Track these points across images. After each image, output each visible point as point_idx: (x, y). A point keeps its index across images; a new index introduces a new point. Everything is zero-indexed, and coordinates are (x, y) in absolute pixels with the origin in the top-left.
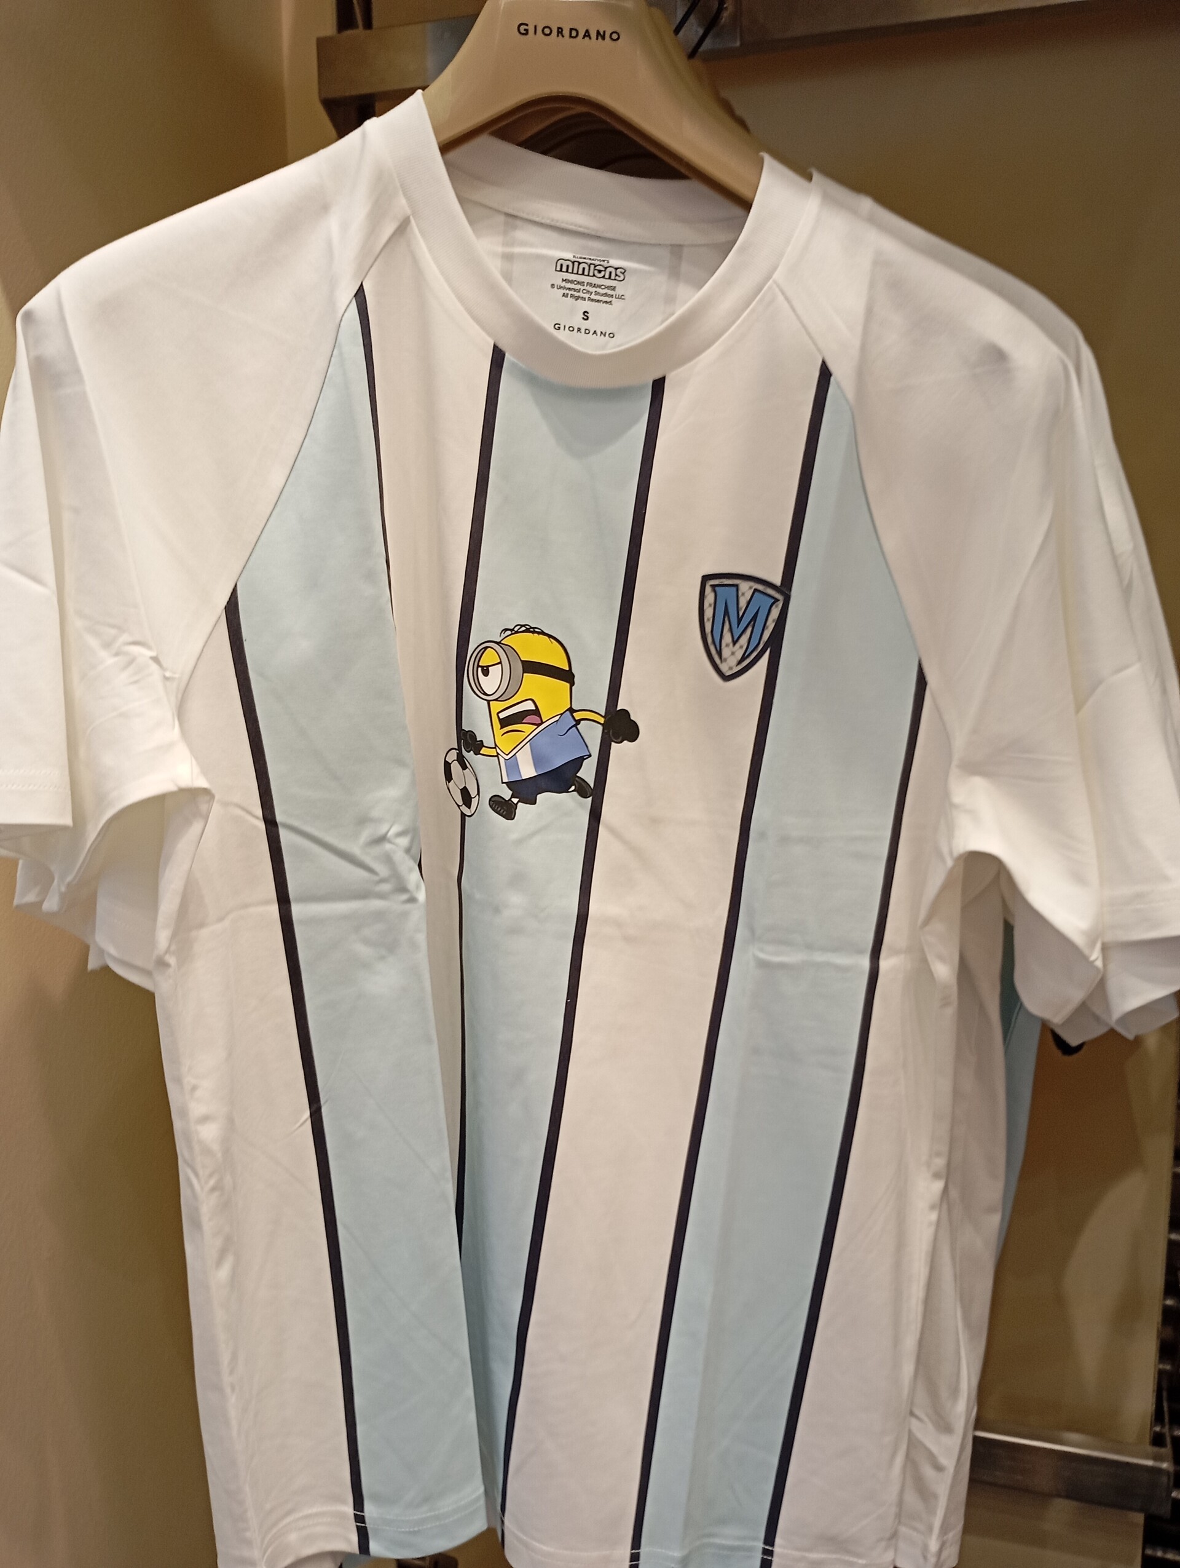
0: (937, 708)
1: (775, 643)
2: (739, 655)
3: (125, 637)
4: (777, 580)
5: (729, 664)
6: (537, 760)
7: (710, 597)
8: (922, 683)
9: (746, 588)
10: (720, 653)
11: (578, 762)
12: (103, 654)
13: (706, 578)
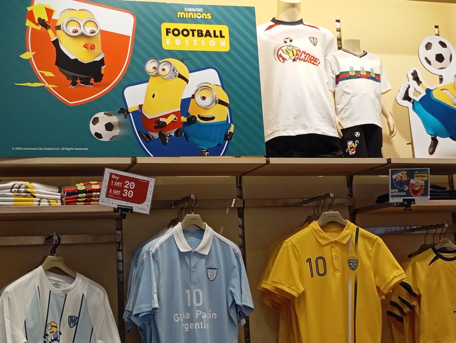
0: (94, 332)
1: (77, 324)
2: (73, 325)
3: (18, 326)
4: (78, 317)
5: (71, 326)
6: (54, 337)
7: (70, 318)
8: (93, 329)
9: (74, 318)
10: (70, 325)
11: (57, 338)
12: (15, 328)
13: (69, 316)
